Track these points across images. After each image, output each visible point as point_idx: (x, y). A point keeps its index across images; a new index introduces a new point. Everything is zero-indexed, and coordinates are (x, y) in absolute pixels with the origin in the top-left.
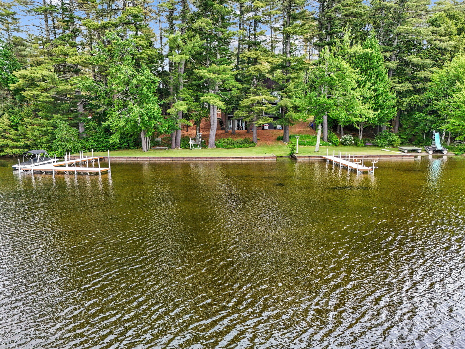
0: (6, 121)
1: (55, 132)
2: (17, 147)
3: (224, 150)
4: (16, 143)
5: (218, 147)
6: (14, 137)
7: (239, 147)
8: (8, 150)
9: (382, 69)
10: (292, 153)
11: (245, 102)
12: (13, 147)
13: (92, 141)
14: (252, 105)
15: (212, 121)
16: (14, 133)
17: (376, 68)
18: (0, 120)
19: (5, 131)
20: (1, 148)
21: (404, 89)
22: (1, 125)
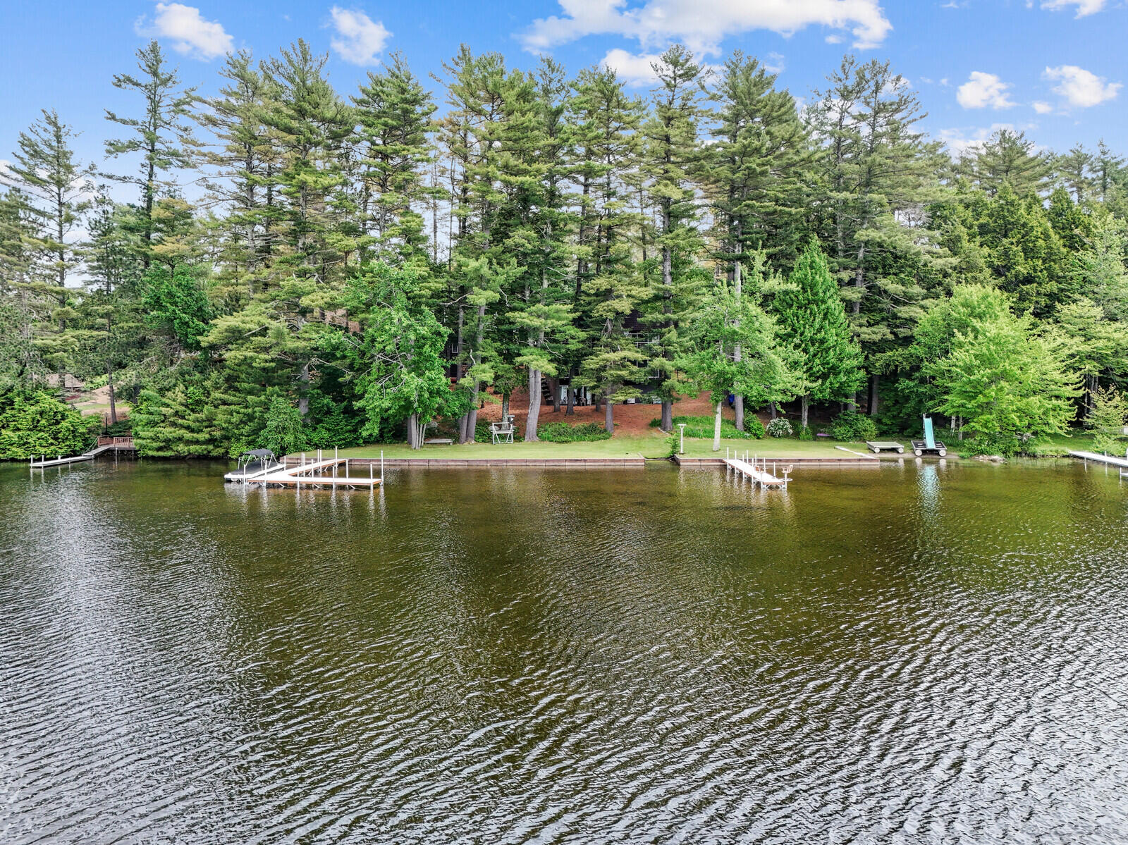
0: (181, 397)
1: (266, 416)
2: (197, 442)
3: (554, 444)
4: (195, 435)
5: (542, 439)
6: (193, 425)
7: (580, 439)
8: (182, 448)
9: (835, 305)
10: (674, 453)
11: (591, 363)
12: (188, 442)
13: (324, 431)
14: (603, 368)
15: (532, 393)
16: (193, 416)
17: (824, 302)
18: (169, 394)
19: (176, 413)
20: (168, 443)
21: (877, 338)
22: (170, 402)
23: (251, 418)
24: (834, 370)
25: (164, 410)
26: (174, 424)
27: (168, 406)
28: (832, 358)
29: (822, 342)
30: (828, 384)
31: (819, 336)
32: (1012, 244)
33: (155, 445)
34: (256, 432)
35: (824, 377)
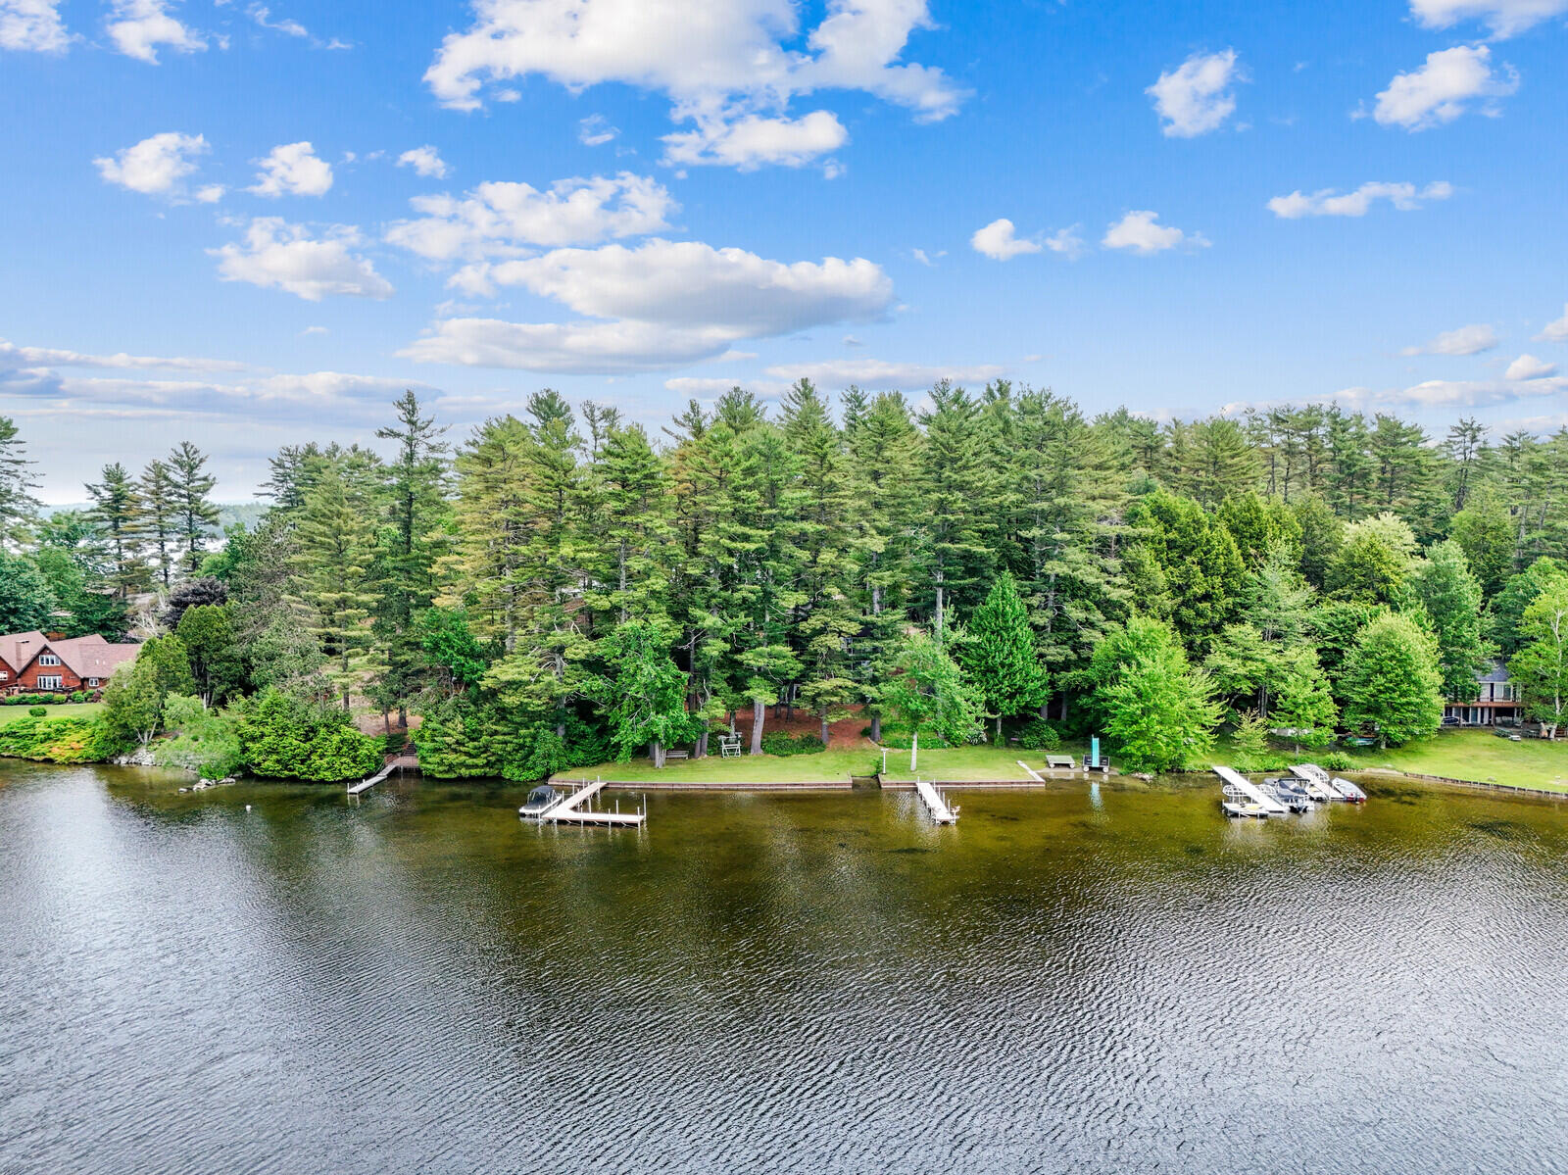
0: (460, 727)
1: (536, 745)
2: (476, 766)
3: (776, 757)
4: (475, 760)
5: (766, 752)
6: (473, 752)
7: (799, 752)
8: (464, 772)
9: (1025, 633)
10: (878, 772)
11: (809, 689)
12: (468, 767)
14: (819, 695)
15: (756, 711)
16: (471, 744)
17: (1014, 629)
18: (450, 724)
19: (457, 742)
20: (451, 767)
21: (1061, 659)
22: (450, 731)
23: (522, 747)
24: (1020, 691)
25: (448, 739)
26: (455, 751)
27: (449, 735)
28: (1018, 680)
29: (1011, 665)
30: (1014, 703)
31: (1007, 662)
32: (1194, 563)
33: (441, 768)
34: (526, 757)
35: (1011, 696)
